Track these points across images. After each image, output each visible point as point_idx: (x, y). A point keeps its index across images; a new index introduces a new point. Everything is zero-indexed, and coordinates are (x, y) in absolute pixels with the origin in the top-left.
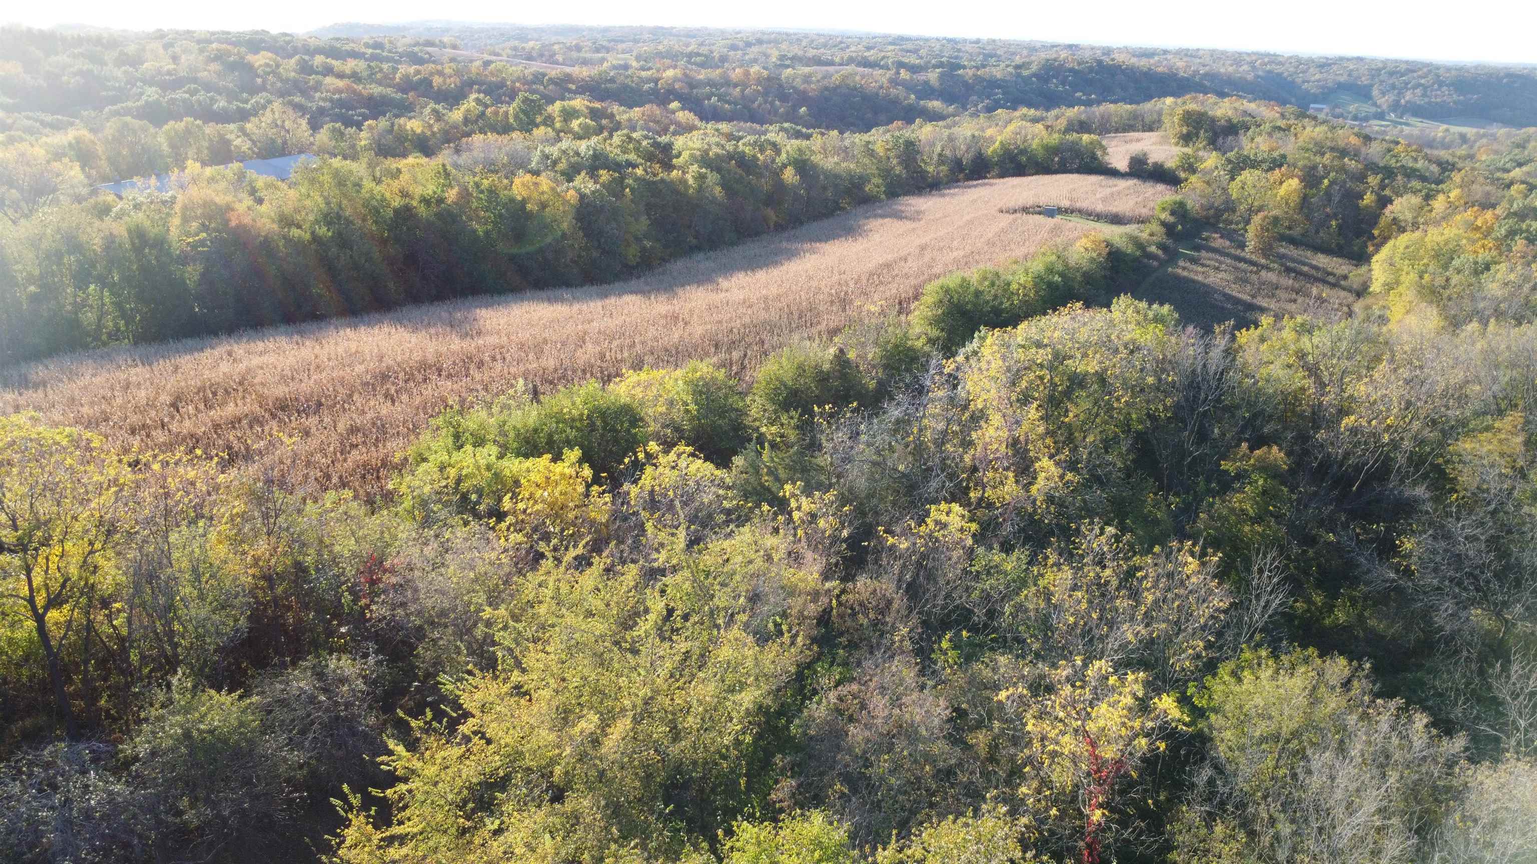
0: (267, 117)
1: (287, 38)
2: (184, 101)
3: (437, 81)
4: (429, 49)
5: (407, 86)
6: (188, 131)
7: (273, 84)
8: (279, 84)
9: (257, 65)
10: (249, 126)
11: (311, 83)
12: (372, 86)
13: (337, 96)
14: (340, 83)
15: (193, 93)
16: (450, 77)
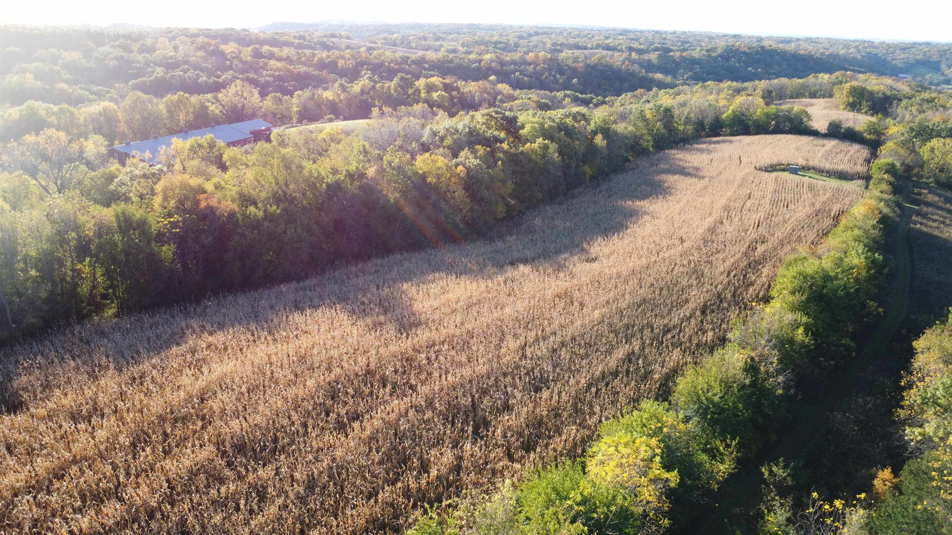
0: (232, 89)
1: (246, 33)
2: (180, 76)
3: (341, 63)
4: (333, 39)
5: (322, 65)
6: (180, 101)
7: (236, 65)
8: (240, 65)
9: (227, 52)
10: (220, 96)
11: (261, 64)
12: (300, 66)
13: (277, 73)
14: (279, 65)
15: (185, 71)
16: (349, 60)
